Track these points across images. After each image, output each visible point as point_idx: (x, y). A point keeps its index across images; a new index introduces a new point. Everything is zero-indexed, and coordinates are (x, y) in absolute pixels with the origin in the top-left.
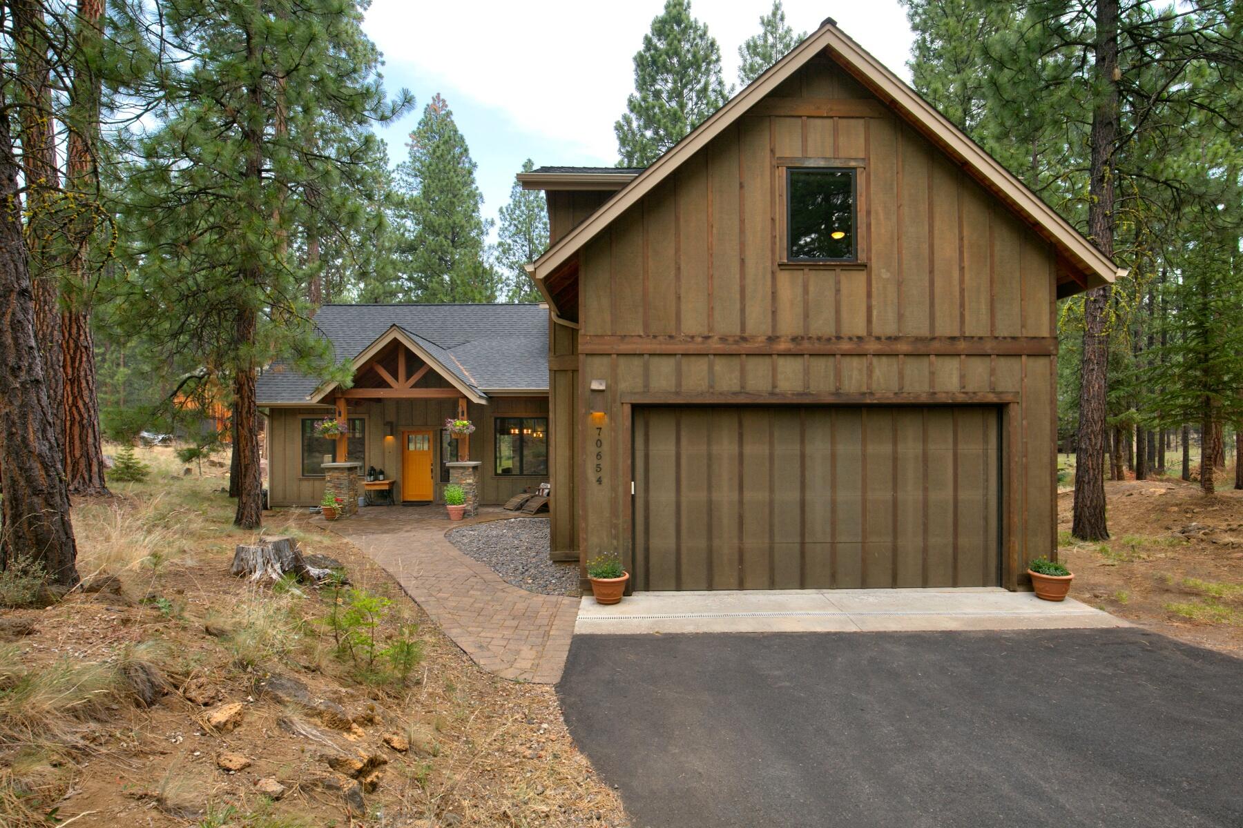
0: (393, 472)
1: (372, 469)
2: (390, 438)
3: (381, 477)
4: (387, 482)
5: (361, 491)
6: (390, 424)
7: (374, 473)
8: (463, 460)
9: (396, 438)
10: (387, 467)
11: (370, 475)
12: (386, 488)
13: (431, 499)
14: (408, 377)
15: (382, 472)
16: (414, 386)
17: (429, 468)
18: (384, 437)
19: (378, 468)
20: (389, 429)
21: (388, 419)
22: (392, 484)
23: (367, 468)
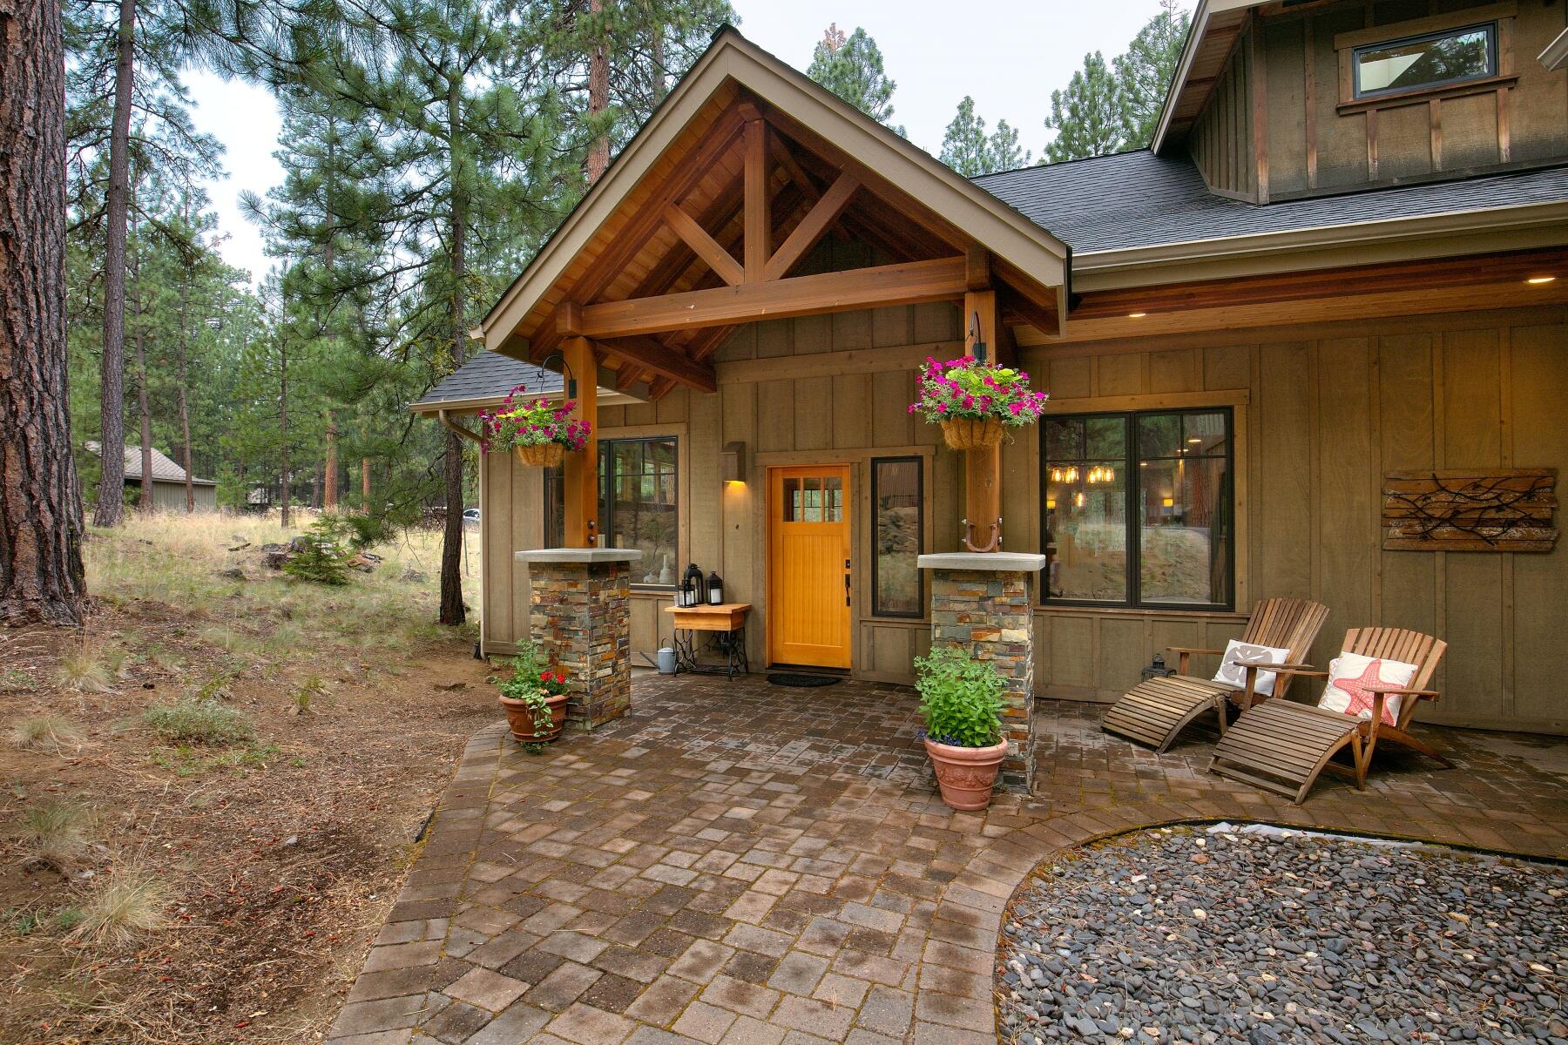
0: (746, 586)
1: (694, 571)
2: (737, 487)
3: (715, 595)
4: (727, 609)
5: (667, 632)
6: (739, 448)
7: (699, 582)
8: (980, 544)
9: (753, 487)
10: (730, 568)
11: (687, 588)
12: (725, 626)
13: (843, 661)
14: (776, 236)
15: (716, 583)
16: (799, 269)
17: (840, 573)
18: (724, 485)
19: (707, 567)
20: (733, 459)
21: (733, 436)
22: (742, 616)
23: (683, 568)
